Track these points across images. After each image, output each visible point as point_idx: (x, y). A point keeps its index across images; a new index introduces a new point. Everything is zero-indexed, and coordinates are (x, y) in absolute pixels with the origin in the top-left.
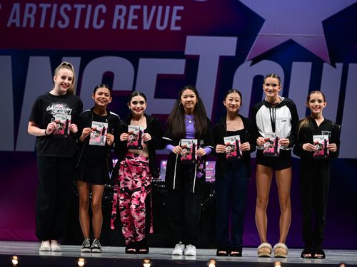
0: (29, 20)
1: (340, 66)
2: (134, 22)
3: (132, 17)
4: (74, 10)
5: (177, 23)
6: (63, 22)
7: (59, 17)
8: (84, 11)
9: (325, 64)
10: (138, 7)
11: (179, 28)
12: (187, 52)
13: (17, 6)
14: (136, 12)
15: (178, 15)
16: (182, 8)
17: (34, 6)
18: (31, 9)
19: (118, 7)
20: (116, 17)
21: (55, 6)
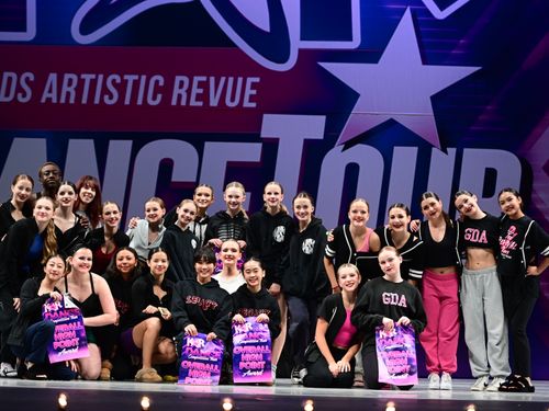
0: (68, 94)
1: (452, 151)
2: (198, 98)
3: (196, 90)
4: (125, 83)
5: (252, 99)
6: (111, 97)
7: (105, 91)
8: (136, 84)
9: (433, 149)
10: (204, 79)
11: (254, 105)
12: (263, 135)
13: (53, 77)
14: (201, 84)
15: (252, 88)
16: (257, 80)
17: (74, 77)
18: (70, 81)
19: (178, 79)
20: (176, 91)
21: (101, 77)
